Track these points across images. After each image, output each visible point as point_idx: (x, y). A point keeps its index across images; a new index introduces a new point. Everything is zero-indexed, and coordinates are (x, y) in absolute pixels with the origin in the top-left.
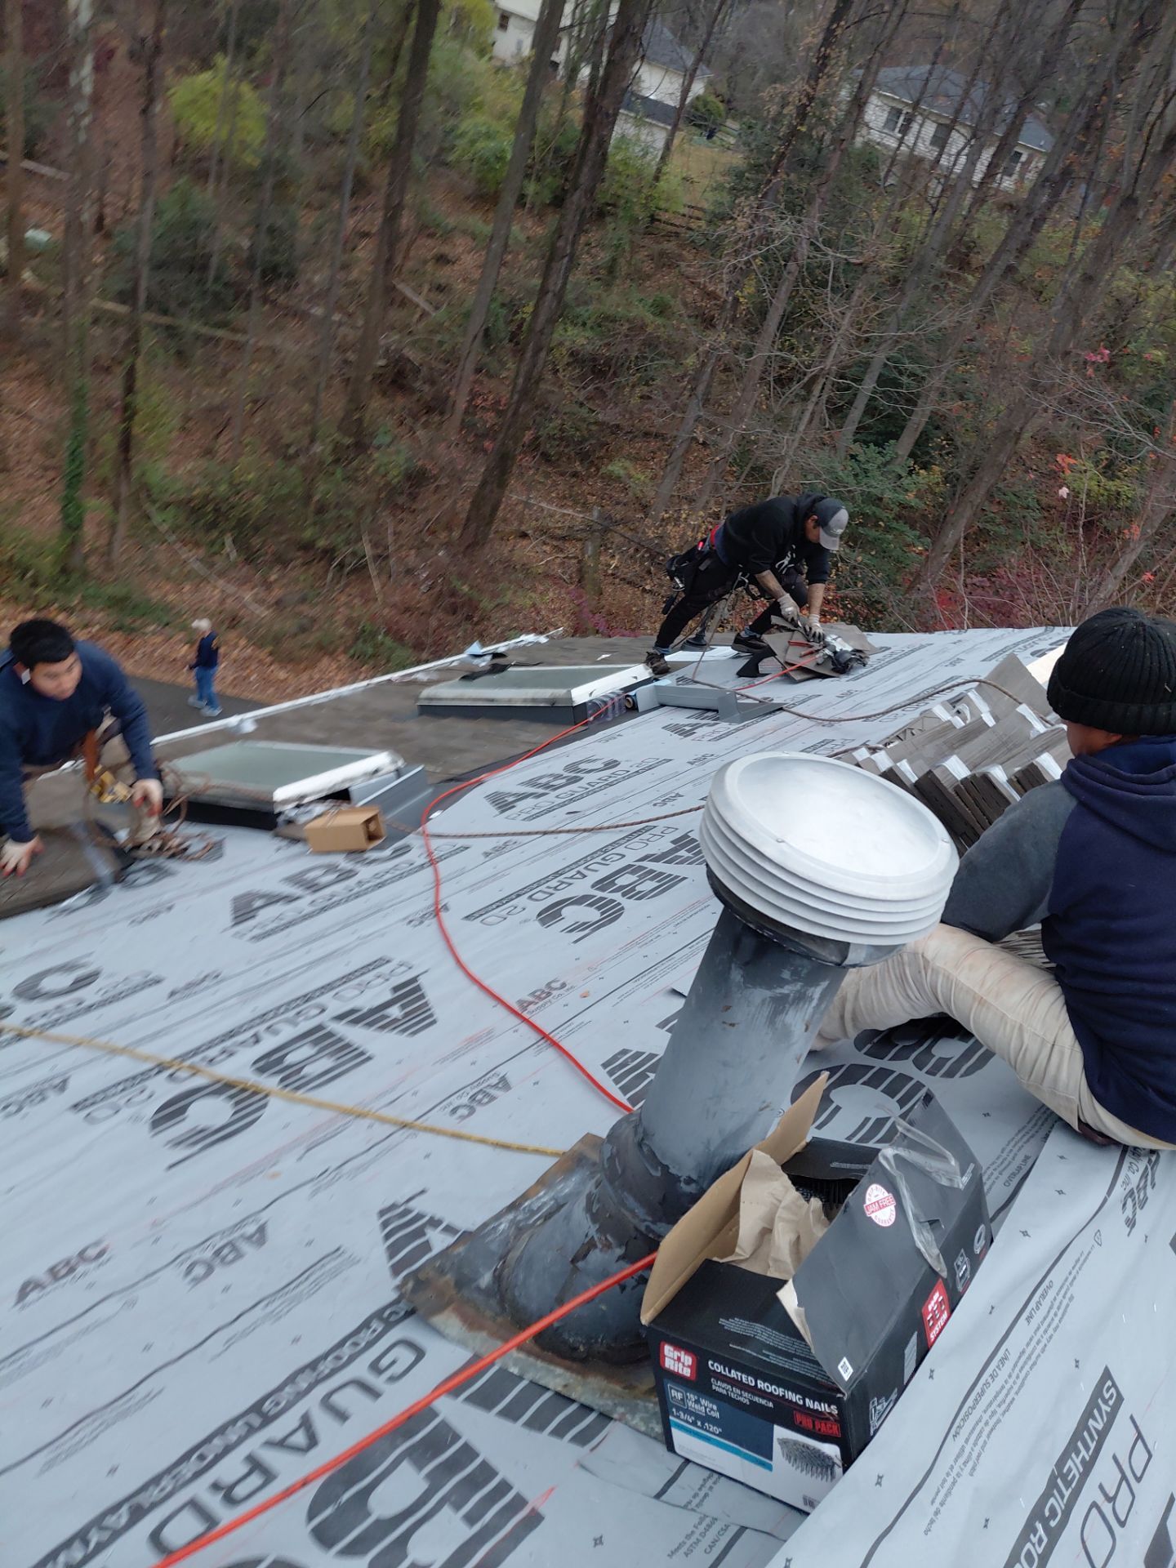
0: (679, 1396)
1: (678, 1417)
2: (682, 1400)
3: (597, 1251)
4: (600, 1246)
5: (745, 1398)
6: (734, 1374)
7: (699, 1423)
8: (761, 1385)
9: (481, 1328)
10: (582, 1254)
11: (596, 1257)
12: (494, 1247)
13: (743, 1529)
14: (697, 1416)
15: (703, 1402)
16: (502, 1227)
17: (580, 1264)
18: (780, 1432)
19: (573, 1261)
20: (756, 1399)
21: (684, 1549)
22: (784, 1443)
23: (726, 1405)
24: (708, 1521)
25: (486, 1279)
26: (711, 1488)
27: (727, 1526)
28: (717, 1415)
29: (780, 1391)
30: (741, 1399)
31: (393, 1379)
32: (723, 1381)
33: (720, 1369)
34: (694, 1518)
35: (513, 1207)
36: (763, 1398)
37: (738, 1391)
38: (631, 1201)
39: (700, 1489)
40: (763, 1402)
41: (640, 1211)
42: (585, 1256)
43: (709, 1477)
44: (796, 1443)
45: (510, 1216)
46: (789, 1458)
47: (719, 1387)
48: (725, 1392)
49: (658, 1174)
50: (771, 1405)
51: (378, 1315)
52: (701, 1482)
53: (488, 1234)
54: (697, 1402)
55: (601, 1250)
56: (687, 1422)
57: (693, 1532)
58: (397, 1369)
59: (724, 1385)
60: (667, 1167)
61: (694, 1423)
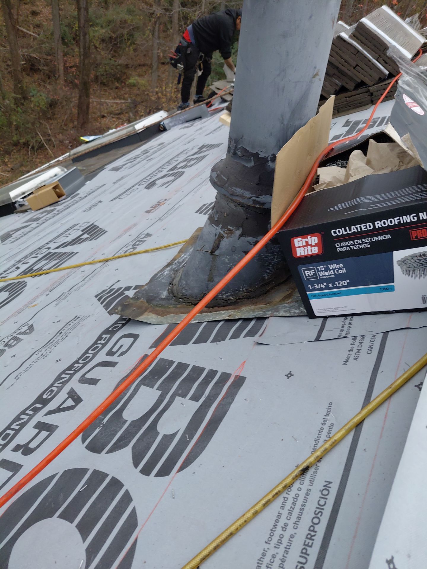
0: (311, 273)
1: (314, 290)
2: (315, 274)
3: (225, 239)
4: (225, 235)
5: (365, 243)
6: (354, 229)
7: (330, 285)
8: (378, 224)
9: (169, 313)
10: (216, 247)
11: (225, 243)
12: (164, 281)
13: (386, 333)
14: (327, 280)
15: (331, 267)
16: (166, 273)
17: (217, 253)
18: (398, 255)
19: (212, 253)
20: (376, 239)
21: (352, 357)
22: (403, 262)
23: (349, 259)
24: (359, 339)
25: (164, 294)
26: (350, 324)
27: (374, 337)
28: (344, 271)
29: (395, 221)
30: (363, 246)
31: (122, 354)
32: (345, 241)
33: (341, 231)
34: (349, 341)
35: (169, 265)
36: (380, 235)
37: (360, 241)
38: (239, 191)
39: (343, 327)
40: (381, 238)
41: (247, 194)
42: (218, 246)
43: (345, 319)
44: (413, 256)
45: (169, 268)
46: (408, 273)
47: (342, 247)
48: (348, 248)
49: (252, 164)
50: (389, 236)
51: (106, 331)
52: (342, 323)
53: (159, 277)
54: (327, 269)
55: (227, 237)
56: (321, 289)
57: (352, 348)
58: (123, 349)
59: (347, 243)
60: (257, 154)
61: (327, 288)
